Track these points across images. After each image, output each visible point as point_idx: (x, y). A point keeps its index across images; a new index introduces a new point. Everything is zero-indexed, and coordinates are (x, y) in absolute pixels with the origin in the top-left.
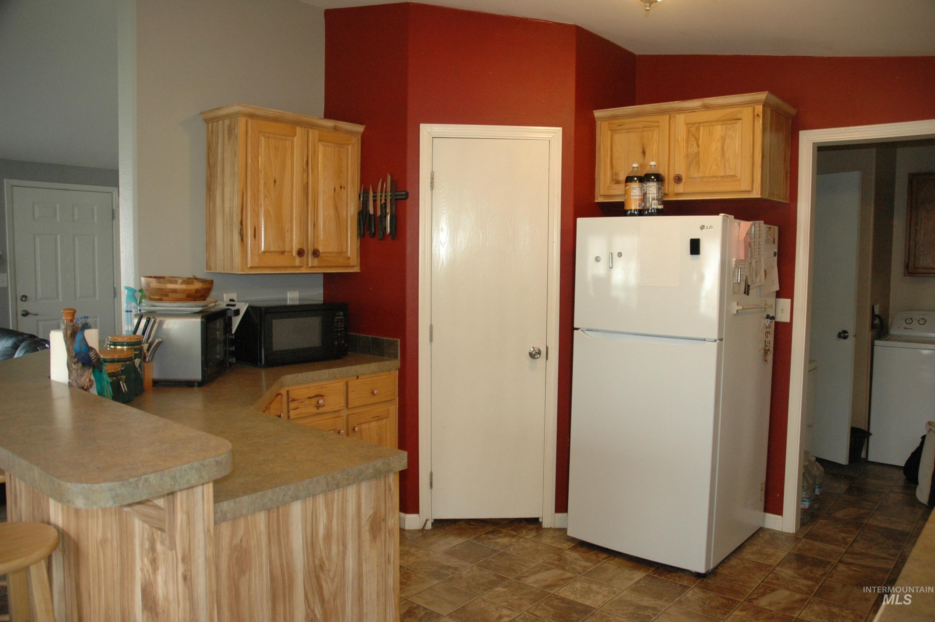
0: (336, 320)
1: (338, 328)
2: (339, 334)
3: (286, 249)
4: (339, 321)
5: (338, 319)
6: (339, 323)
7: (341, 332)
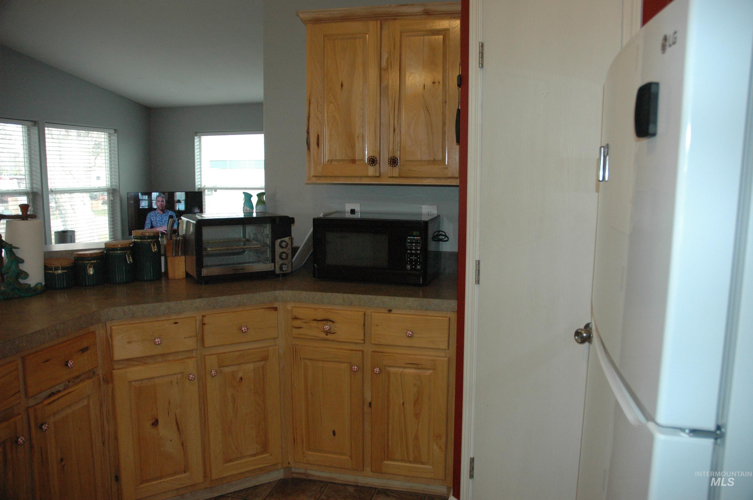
0: (409, 241)
1: (411, 250)
2: (414, 258)
3: (356, 156)
4: (414, 243)
5: (411, 239)
6: (414, 244)
7: (416, 255)
